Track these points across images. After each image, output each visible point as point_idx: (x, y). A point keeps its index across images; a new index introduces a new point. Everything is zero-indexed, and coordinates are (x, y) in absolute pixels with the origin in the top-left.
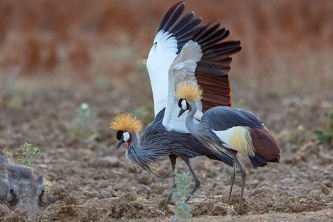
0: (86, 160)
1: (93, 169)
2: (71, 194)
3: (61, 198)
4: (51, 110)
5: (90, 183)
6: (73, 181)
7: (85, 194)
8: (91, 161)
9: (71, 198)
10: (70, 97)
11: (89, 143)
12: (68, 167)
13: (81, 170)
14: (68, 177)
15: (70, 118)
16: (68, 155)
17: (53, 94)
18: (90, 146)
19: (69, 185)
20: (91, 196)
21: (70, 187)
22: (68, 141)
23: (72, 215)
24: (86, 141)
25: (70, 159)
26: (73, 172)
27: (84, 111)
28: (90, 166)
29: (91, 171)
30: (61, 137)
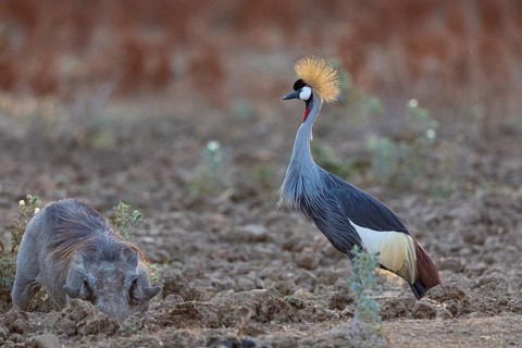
0: (215, 231)
1: (226, 245)
2: (192, 285)
3: (176, 291)
4: (161, 152)
5: (221, 267)
6: (195, 263)
7: (214, 284)
8: (224, 232)
9: (192, 291)
10: (190, 132)
11: (221, 204)
12: (189, 241)
13: (207, 247)
14: (187, 258)
15: (191, 165)
16: (187, 223)
17: (165, 127)
18: (222, 208)
19: (189, 270)
20: (223, 288)
21: (189, 274)
22: (188, 201)
23: (193, 317)
24: (217, 201)
25: (190, 230)
26: (195, 250)
27: (213, 153)
28: (222, 239)
29: (222, 248)
30: (177, 195)
